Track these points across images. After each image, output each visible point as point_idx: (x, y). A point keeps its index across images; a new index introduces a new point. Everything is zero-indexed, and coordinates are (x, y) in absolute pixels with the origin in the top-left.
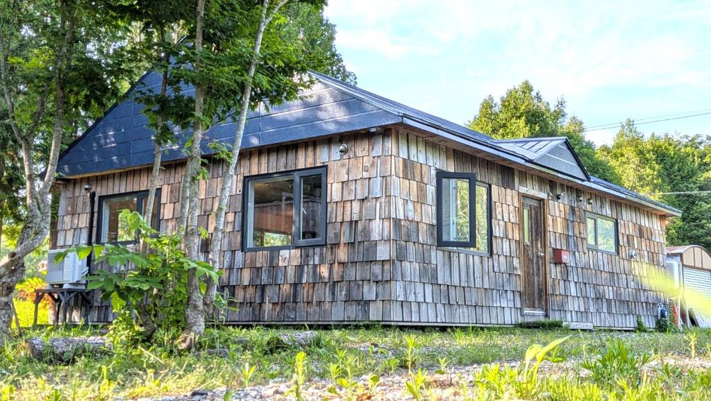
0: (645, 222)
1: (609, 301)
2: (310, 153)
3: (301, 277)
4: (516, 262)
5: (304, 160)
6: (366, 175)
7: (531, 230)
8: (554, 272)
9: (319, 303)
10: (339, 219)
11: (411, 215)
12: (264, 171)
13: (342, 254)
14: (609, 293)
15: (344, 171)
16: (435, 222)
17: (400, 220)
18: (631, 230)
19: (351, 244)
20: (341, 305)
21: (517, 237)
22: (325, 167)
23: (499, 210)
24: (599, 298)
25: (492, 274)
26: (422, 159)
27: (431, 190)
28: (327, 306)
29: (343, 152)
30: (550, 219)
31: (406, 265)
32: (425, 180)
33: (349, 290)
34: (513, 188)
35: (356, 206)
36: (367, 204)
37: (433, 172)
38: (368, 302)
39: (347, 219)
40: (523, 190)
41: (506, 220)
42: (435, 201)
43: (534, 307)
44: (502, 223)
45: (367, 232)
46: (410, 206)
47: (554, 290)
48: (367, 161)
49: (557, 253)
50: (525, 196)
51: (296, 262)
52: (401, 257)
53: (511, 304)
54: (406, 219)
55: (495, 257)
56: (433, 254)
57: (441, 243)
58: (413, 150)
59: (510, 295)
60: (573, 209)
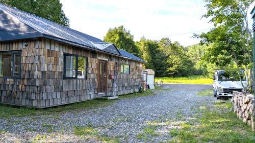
0: (138, 65)
1: (126, 87)
2: (17, 45)
3: (13, 89)
4: (96, 80)
5: (14, 47)
6: (33, 54)
7: (102, 70)
8: (109, 81)
9: (18, 98)
10: (25, 70)
11: (51, 69)
12: (3, 50)
13: (25, 82)
14: (126, 84)
15: (27, 53)
16: (62, 71)
17: (45, 71)
18: (134, 67)
19: (28, 79)
20: (24, 100)
21: (97, 73)
22: (21, 50)
23: (90, 65)
24: (123, 86)
25: (87, 85)
26: (57, 49)
27: (61, 60)
28: (20, 100)
29: (26, 46)
30: (109, 66)
31: (48, 87)
32: (58, 57)
33: (27, 95)
34: (96, 58)
35: (30, 65)
36: (34, 65)
37: (62, 54)
38: (33, 100)
39: (27, 70)
40: (100, 58)
41: (93, 67)
42: (63, 64)
43: (102, 92)
44: (91, 69)
45: (33, 75)
46: (51, 66)
47: (109, 86)
48: (34, 50)
49: (110, 76)
50: (100, 60)
51: (11, 83)
52: (45, 84)
53: (93, 93)
54: (48, 70)
55: (88, 79)
56: (61, 82)
57: (65, 78)
58: (53, 47)
59: (93, 90)
60: (117, 63)
